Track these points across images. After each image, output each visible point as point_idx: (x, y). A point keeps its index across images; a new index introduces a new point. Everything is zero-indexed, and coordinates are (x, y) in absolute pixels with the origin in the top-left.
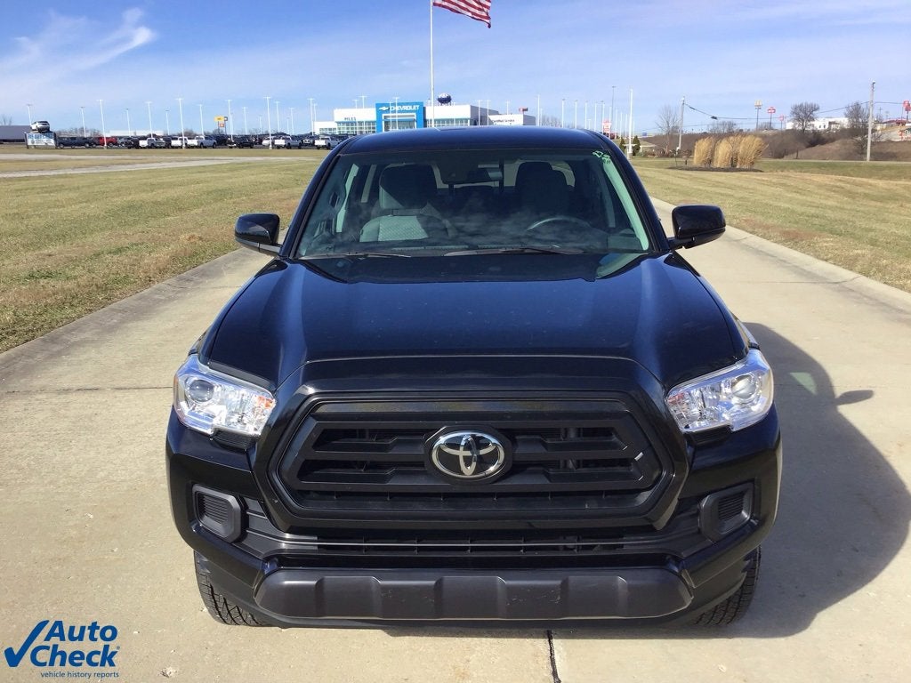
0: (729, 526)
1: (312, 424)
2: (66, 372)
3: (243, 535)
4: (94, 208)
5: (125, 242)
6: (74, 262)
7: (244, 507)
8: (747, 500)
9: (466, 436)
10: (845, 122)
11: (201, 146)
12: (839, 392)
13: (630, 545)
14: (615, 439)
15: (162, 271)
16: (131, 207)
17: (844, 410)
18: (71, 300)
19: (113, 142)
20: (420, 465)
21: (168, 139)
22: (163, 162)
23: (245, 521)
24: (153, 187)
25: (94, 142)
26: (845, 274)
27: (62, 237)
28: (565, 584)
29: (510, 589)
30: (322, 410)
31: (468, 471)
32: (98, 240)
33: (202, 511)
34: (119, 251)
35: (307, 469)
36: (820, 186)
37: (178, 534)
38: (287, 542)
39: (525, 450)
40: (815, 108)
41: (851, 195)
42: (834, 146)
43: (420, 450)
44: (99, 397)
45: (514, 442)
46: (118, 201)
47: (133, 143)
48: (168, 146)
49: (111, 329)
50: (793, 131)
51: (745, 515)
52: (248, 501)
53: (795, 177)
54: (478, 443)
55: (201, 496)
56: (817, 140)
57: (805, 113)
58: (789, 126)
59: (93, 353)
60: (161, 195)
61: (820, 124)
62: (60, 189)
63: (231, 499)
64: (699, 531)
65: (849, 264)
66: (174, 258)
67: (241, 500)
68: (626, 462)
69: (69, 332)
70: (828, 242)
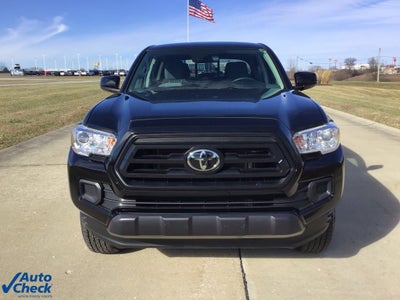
0: (321, 197)
1: (134, 147)
2: (25, 159)
3: (102, 201)
4: (39, 97)
5: (53, 109)
6: (31, 117)
7: (103, 188)
8: (329, 185)
9: (203, 152)
10: (368, 66)
11: (87, 75)
12: (368, 165)
13: (277, 203)
14: (269, 154)
15: (69, 121)
16: (56, 96)
17: (370, 172)
18: (29, 131)
19: (49, 73)
20: (182, 166)
21: (73, 72)
22: (70, 81)
23: (103, 194)
24: (65, 89)
25: (41, 73)
26: (369, 122)
27: (26, 108)
28: (247, 220)
29: (222, 222)
30: (138, 141)
31: (204, 168)
32: (41, 108)
33: (84, 192)
34: (50, 113)
35: (131, 168)
36: (358, 91)
37: (72, 203)
38: (122, 203)
39: (230, 159)
40: (354, 60)
41: (370, 94)
42: (364, 76)
43: (182, 159)
44: (40, 168)
45: (224, 156)
46: (50, 94)
47: (57, 74)
48: (73, 75)
49: (47, 143)
50: (345, 70)
51: (328, 192)
52: (105, 185)
53: (347, 88)
54: (208, 155)
55: (83, 184)
56: (355, 74)
57: (350, 62)
58: (344, 68)
59: (38, 151)
60: (69, 93)
61: (357, 67)
62: (25, 90)
63: (97, 185)
64: (307, 199)
65: (371, 118)
66: (74, 116)
67: (101, 185)
68: (274, 164)
69: (28, 143)
70: (362, 110)
